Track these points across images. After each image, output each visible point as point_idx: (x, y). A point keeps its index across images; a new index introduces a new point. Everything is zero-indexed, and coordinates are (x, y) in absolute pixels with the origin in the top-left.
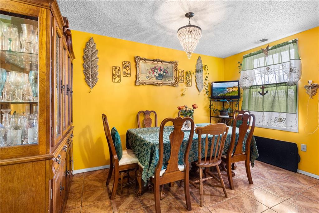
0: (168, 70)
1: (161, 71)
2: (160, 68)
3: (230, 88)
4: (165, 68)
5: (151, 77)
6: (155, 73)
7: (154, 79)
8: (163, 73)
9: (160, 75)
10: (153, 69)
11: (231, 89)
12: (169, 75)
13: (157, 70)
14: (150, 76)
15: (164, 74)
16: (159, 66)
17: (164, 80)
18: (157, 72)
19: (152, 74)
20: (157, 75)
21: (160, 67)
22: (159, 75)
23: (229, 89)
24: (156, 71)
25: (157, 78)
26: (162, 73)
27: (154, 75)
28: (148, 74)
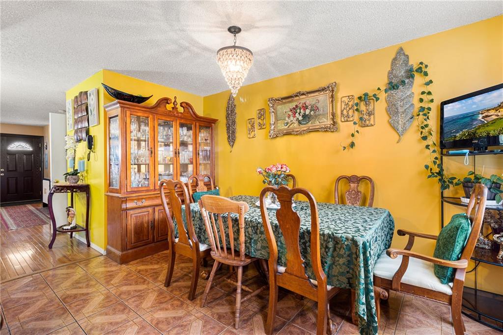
0: (319, 104)
1: (306, 109)
2: (304, 106)
3: (488, 110)
4: (313, 103)
5: (291, 123)
6: (297, 115)
7: (295, 125)
8: (311, 111)
9: (305, 116)
10: (294, 110)
11: (492, 112)
12: (321, 112)
13: (300, 109)
14: (289, 121)
15: (312, 113)
16: (303, 101)
17: (312, 124)
18: (299, 114)
19: (292, 118)
20: (300, 118)
21: (305, 103)
22: (303, 116)
23: (486, 114)
24: (298, 111)
25: (300, 122)
26: (307, 112)
27: (295, 119)
28: (287, 119)
